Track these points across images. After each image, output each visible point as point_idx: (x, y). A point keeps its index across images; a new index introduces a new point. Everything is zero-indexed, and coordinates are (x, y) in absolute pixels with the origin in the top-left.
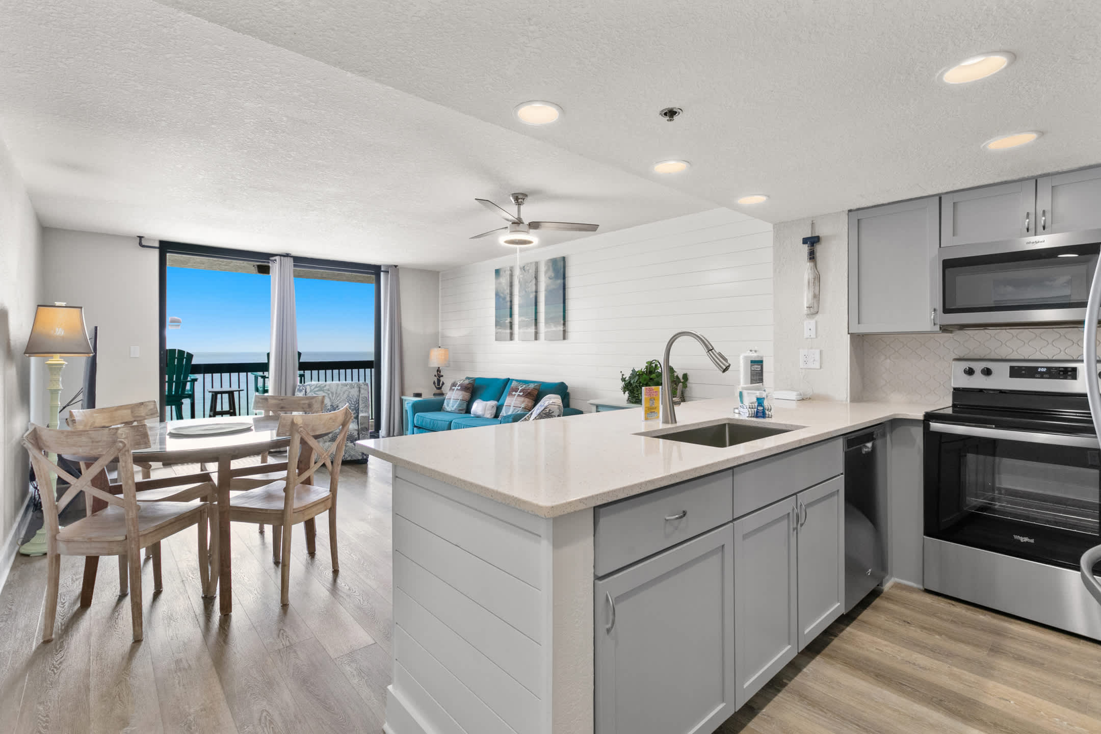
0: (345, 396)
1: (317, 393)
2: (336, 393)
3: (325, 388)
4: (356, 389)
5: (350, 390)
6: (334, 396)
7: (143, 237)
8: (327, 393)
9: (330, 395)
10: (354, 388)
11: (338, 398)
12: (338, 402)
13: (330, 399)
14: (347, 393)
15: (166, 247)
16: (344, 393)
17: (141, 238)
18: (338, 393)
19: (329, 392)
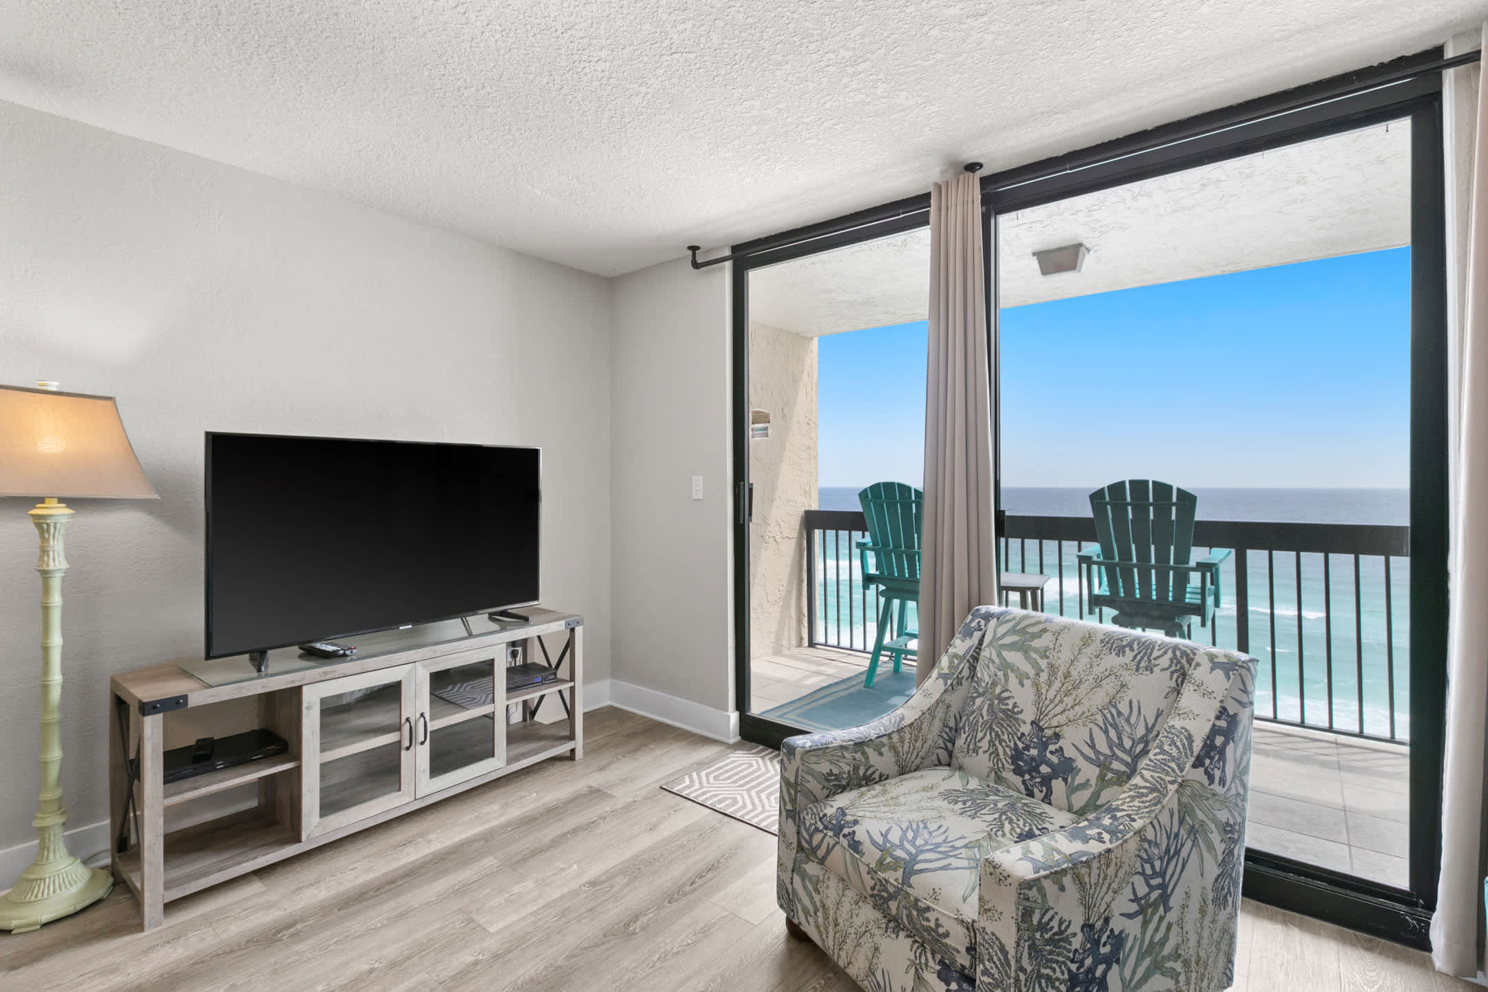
0: (1100, 698)
1: (1005, 654)
2: (1067, 675)
3: (1036, 643)
4: (1161, 680)
5: (1127, 677)
6: (1057, 684)
7: (697, 248)
8: (1035, 665)
9: (1044, 676)
10: (1150, 669)
11: (1069, 701)
13: (1038, 693)
14: (1110, 686)
16: (1098, 682)
17: (694, 249)
18: (1074, 674)
19: (1043, 663)
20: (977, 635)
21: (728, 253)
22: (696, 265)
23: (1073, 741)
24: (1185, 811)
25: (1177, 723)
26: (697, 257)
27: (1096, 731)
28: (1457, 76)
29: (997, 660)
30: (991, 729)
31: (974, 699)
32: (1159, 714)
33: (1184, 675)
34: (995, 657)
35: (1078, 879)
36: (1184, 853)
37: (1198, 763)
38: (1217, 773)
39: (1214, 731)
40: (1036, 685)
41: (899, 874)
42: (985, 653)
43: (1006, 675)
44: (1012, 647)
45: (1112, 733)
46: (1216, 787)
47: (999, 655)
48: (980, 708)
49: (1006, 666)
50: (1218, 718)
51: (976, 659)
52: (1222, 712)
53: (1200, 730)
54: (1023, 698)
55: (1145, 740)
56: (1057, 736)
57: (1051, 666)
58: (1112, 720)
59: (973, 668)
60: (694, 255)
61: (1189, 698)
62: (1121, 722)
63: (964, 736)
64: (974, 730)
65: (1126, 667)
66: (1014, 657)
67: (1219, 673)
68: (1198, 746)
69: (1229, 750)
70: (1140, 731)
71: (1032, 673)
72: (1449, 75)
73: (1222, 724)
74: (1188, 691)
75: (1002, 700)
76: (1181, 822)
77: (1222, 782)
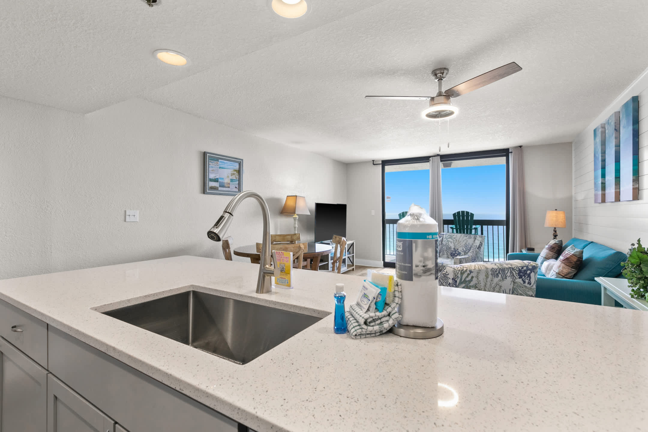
0: (464, 243)
1: (448, 239)
2: (459, 241)
3: (453, 237)
5: (468, 240)
6: (457, 242)
8: (453, 240)
9: (455, 241)
11: (459, 244)
12: (458, 247)
13: (454, 244)
14: (465, 241)
15: (385, 163)
16: (463, 241)
17: (373, 161)
18: (460, 241)
19: (455, 240)
20: (442, 237)
21: (381, 163)
22: (374, 164)
23: (460, 250)
24: (476, 254)
25: (475, 244)
26: (374, 163)
27: (464, 248)
28: (511, 154)
29: (447, 241)
30: (447, 251)
31: (443, 247)
32: (472, 244)
33: (475, 239)
34: (446, 240)
35: (465, 259)
36: (476, 260)
37: (478, 249)
38: (480, 250)
39: (480, 245)
40: (454, 243)
41: (441, 264)
42: (444, 240)
43: (448, 242)
44: (449, 238)
45: (466, 248)
46: (480, 252)
47: (447, 240)
48: (444, 248)
49: (448, 241)
50: (480, 243)
51: (442, 241)
52: (481, 243)
53: (478, 245)
54: (452, 245)
55: (471, 248)
56: (458, 249)
57: (456, 240)
58: (466, 246)
59: (442, 243)
60: (373, 162)
61: (476, 241)
62: (467, 246)
63: (441, 253)
64: (443, 251)
65: (468, 238)
66: (450, 240)
67: (480, 238)
68: (478, 246)
69: (482, 247)
70: (470, 247)
71: (453, 241)
72: (510, 154)
73: (481, 244)
74: (476, 240)
75: (448, 246)
76: (476, 256)
77: (481, 251)
